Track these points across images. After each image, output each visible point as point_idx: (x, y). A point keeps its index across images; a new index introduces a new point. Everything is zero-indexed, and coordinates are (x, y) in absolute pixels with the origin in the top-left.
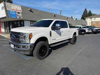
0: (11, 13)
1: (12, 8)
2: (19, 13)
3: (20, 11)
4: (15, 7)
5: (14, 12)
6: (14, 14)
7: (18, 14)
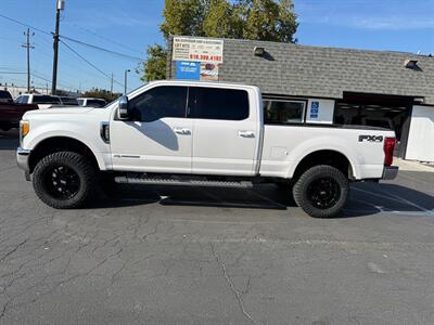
0: (182, 69)
1: (192, 52)
2: (209, 67)
3: (217, 58)
4: (202, 47)
5: (194, 64)
6: (193, 70)
7: (207, 72)
